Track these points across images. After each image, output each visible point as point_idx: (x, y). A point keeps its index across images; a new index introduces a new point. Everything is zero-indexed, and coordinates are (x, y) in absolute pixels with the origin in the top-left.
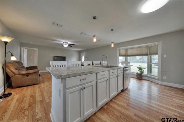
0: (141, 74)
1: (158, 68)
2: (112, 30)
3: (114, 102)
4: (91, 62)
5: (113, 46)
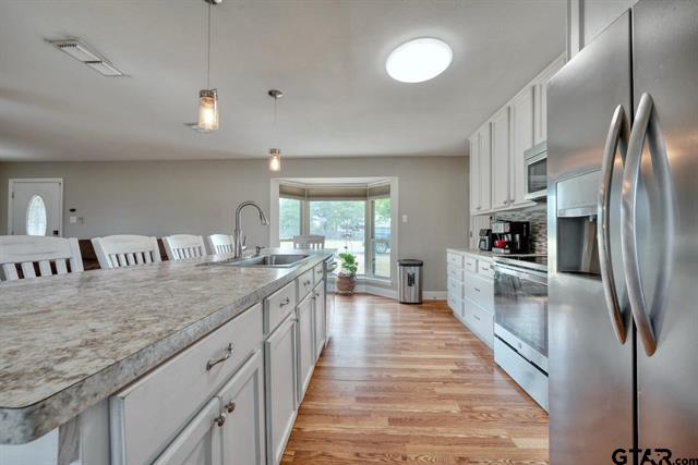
0: (352, 276)
1: (392, 254)
2: (270, 93)
3: (320, 414)
4: (154, 240)
5: (275, 165)
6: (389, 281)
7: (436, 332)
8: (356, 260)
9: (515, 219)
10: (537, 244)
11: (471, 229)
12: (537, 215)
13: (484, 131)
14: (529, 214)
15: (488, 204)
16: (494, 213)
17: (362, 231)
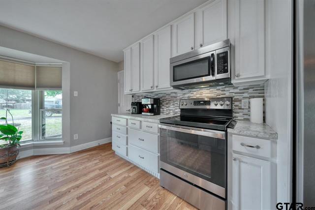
6: (61, 141)
7: (112, 176)
8: (19, 129)
9: (156, 97)
10: (161, 110)
11: (119, 102)
12: (161, 95)
13: (135, 46)
14: (157, 95)
15: (138, 88)
16: (135, 94)
17: (29, 104)
